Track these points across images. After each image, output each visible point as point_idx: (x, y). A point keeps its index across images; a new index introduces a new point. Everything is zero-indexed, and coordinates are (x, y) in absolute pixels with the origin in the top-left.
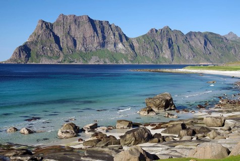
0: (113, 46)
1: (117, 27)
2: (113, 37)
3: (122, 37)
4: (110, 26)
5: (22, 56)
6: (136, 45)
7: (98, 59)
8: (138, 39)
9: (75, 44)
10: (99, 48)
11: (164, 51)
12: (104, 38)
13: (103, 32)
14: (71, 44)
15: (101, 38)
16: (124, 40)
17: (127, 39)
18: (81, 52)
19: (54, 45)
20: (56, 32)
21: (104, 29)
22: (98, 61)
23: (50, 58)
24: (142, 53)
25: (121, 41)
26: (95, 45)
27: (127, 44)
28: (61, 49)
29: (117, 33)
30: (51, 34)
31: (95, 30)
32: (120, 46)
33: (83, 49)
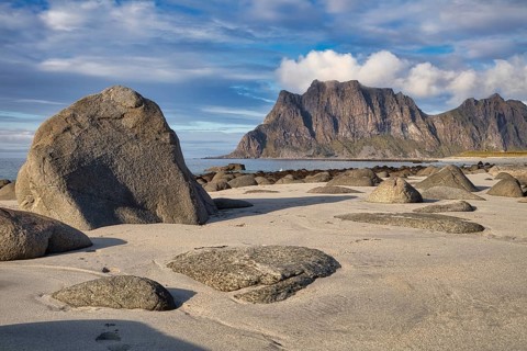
0: (398, 130)
1: (406, 98)
2: (399, 114)
3: (414, 113)
4: (395, 96)
5: (253, 148)
6: (439, 126)
7: (373, 150)
8: (443, 117)
9: (336, 128)
10: (375, 132)
11: (489, 137)
12: (384, 115)
13: (382, 106)
14: (329, 127)
15: (378, 116)
16: (419, 119)
17: (424, 117)
18: (345, 138)
19: (303, 129)
20: (307, 108)
21: (384, 102)
22: (373, 154)
23: (296, 149)
24: (449, 140)
25: (414, 120)
26: (369, 128)
27: (423, 125)
28: (313, 135)
29: (406, 109)
30: (299, 112)
31: (369, 103)
32: (412, 128)
33: (349, 134)
